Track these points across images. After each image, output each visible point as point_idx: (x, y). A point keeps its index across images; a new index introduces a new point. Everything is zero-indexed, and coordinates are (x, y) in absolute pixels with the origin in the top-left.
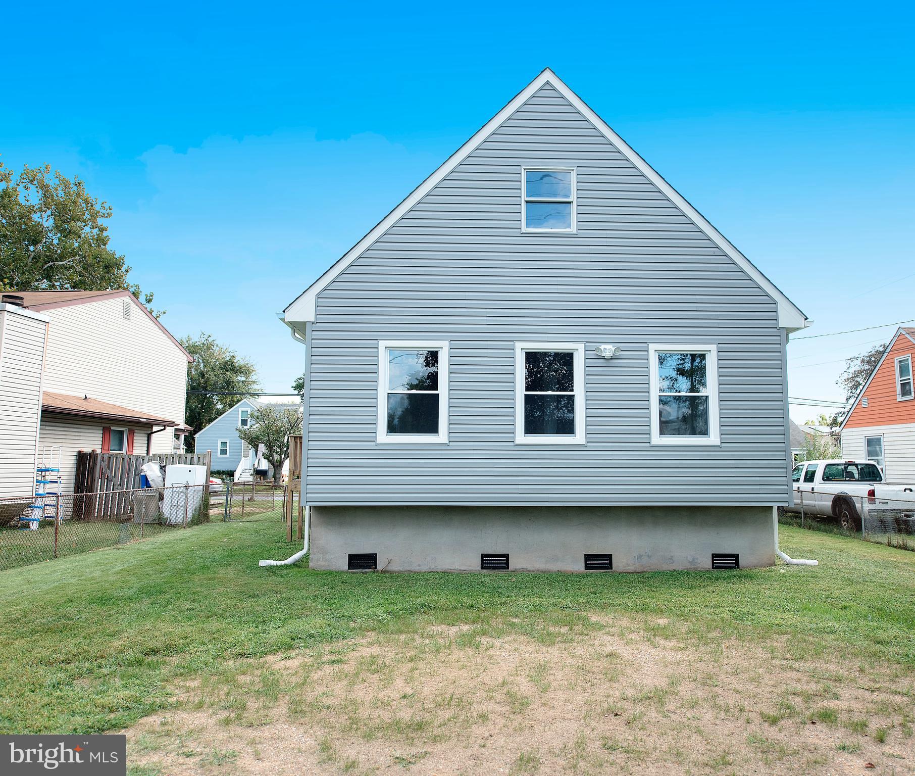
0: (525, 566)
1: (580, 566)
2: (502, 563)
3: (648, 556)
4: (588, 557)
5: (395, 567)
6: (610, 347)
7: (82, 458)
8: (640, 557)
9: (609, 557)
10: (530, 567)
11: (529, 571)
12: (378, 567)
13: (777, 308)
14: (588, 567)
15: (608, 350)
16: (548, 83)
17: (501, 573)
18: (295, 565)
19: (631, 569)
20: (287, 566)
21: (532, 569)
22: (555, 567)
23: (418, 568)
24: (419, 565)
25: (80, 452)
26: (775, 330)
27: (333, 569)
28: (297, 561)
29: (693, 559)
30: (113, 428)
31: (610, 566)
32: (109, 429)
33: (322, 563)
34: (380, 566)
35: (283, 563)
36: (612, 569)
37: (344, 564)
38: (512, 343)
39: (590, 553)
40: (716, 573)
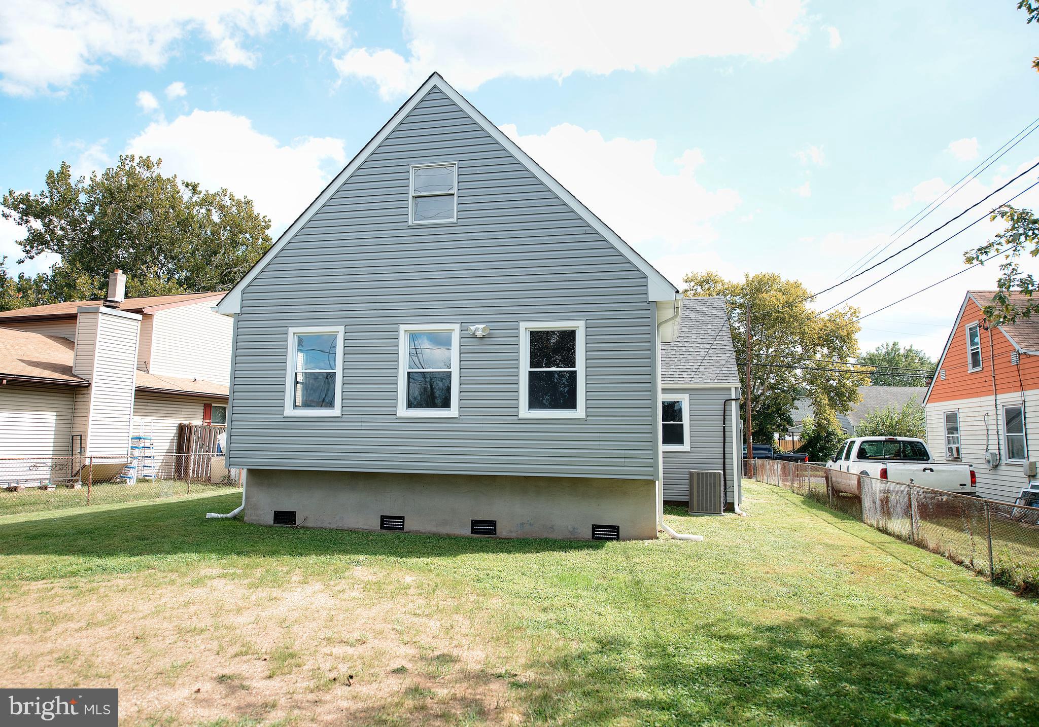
0: (418, 528)
1: (467, 531)
2: (399, 525)
3: (530, 524)
4: (474, 523)
5: (310, 524)
6: (481, 326)
7: (181, 429)
8: (522, 524)
9: (493, 523)
10: (421, 529)
11: (422, 533)
12: (297, 524)
13: (647, 282)
14: (474, 531)
15: (479, 329)
16: (435, 86)
17: (398, 533)
18: (235, 518)
19: (514, 535)
20: (227, 519)
21: (424, 531)
22: (444, 530)
23: (328, 525)
24: (330, 523)
25: (180, 424)
26: (645, 304)
27: (261, 522)
28: (237, 515)
29: (574, 529)
30: (213, 405)
31: (494, 532)
32: (210, 405)
33: (254, 518)
34: (299, 521)
35: (225, 516)
36: (496, 534)
37: (270, 519)
38: (397, 326)
39: (476, 518)
40: (594, 543)
